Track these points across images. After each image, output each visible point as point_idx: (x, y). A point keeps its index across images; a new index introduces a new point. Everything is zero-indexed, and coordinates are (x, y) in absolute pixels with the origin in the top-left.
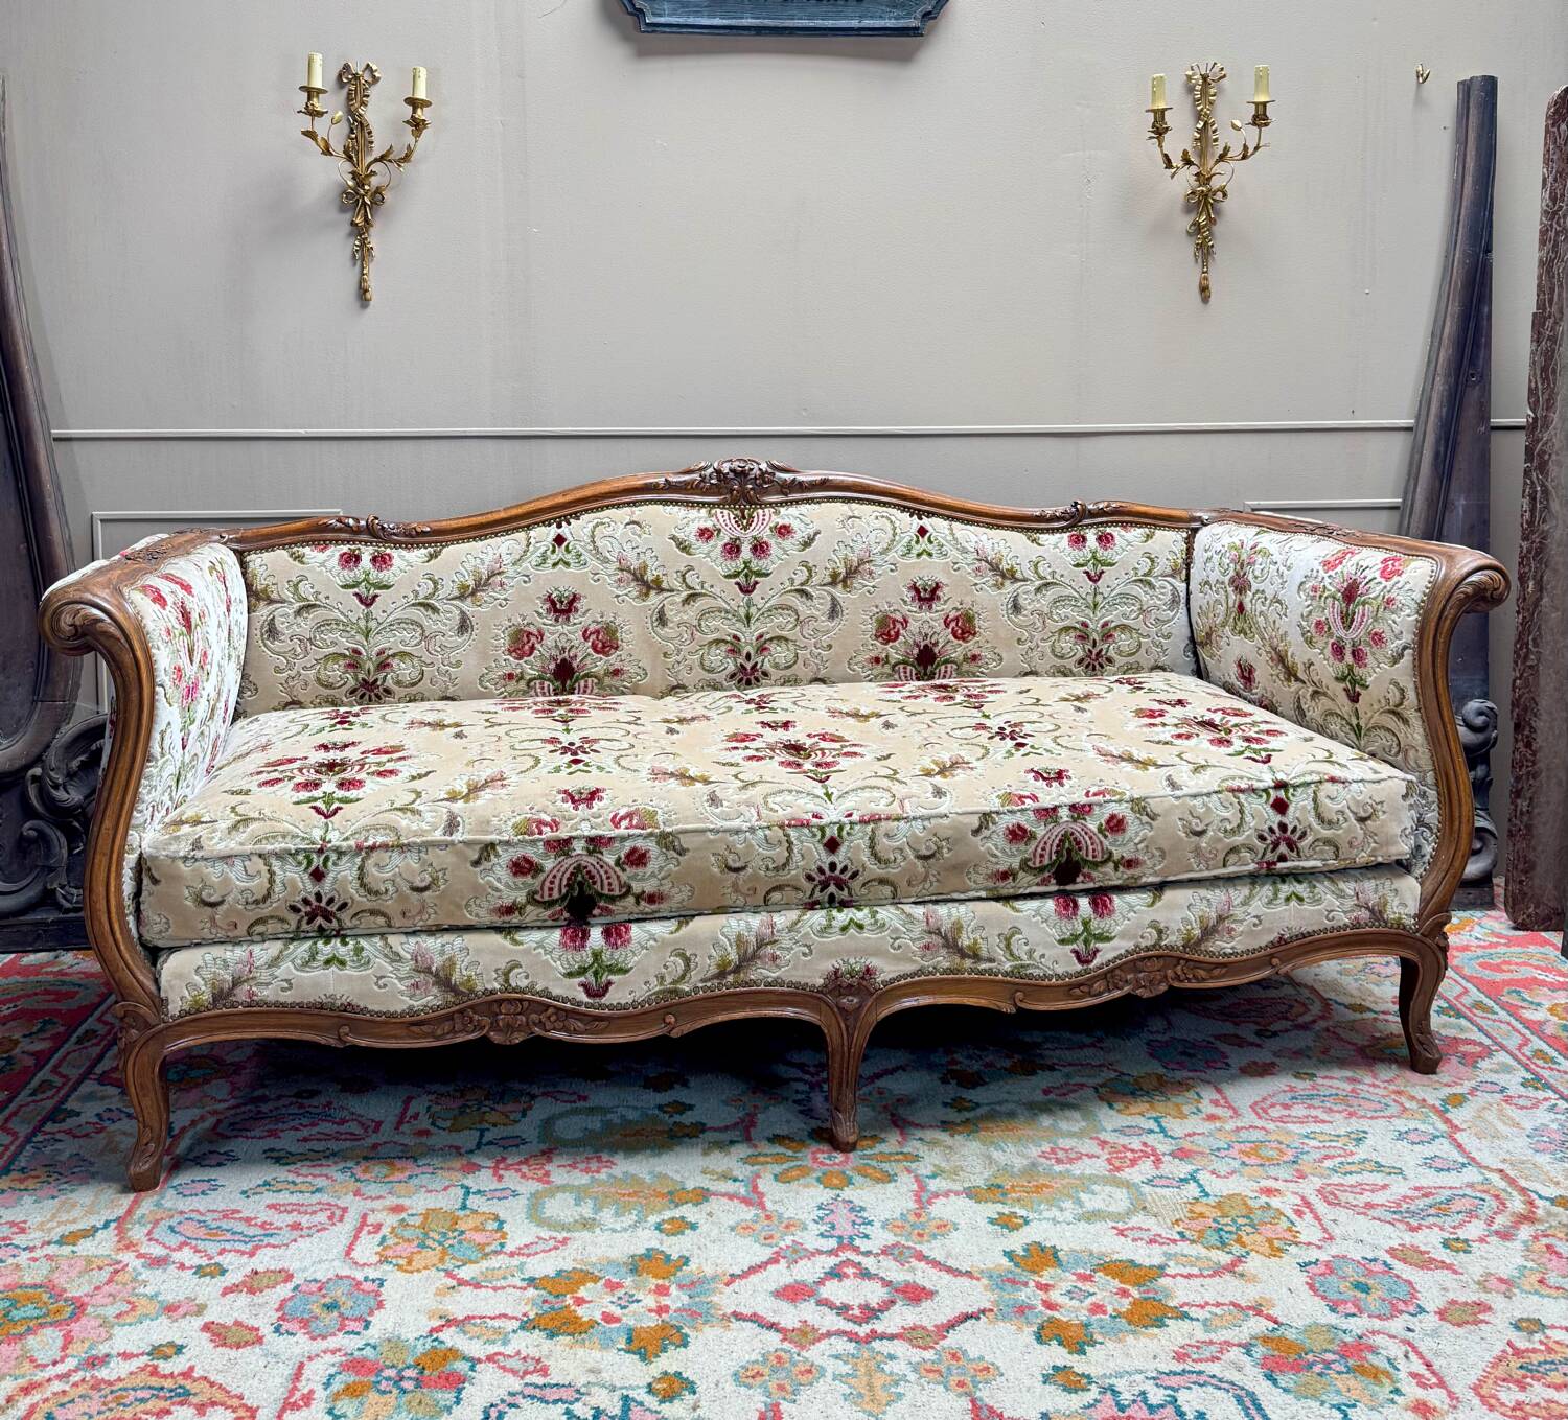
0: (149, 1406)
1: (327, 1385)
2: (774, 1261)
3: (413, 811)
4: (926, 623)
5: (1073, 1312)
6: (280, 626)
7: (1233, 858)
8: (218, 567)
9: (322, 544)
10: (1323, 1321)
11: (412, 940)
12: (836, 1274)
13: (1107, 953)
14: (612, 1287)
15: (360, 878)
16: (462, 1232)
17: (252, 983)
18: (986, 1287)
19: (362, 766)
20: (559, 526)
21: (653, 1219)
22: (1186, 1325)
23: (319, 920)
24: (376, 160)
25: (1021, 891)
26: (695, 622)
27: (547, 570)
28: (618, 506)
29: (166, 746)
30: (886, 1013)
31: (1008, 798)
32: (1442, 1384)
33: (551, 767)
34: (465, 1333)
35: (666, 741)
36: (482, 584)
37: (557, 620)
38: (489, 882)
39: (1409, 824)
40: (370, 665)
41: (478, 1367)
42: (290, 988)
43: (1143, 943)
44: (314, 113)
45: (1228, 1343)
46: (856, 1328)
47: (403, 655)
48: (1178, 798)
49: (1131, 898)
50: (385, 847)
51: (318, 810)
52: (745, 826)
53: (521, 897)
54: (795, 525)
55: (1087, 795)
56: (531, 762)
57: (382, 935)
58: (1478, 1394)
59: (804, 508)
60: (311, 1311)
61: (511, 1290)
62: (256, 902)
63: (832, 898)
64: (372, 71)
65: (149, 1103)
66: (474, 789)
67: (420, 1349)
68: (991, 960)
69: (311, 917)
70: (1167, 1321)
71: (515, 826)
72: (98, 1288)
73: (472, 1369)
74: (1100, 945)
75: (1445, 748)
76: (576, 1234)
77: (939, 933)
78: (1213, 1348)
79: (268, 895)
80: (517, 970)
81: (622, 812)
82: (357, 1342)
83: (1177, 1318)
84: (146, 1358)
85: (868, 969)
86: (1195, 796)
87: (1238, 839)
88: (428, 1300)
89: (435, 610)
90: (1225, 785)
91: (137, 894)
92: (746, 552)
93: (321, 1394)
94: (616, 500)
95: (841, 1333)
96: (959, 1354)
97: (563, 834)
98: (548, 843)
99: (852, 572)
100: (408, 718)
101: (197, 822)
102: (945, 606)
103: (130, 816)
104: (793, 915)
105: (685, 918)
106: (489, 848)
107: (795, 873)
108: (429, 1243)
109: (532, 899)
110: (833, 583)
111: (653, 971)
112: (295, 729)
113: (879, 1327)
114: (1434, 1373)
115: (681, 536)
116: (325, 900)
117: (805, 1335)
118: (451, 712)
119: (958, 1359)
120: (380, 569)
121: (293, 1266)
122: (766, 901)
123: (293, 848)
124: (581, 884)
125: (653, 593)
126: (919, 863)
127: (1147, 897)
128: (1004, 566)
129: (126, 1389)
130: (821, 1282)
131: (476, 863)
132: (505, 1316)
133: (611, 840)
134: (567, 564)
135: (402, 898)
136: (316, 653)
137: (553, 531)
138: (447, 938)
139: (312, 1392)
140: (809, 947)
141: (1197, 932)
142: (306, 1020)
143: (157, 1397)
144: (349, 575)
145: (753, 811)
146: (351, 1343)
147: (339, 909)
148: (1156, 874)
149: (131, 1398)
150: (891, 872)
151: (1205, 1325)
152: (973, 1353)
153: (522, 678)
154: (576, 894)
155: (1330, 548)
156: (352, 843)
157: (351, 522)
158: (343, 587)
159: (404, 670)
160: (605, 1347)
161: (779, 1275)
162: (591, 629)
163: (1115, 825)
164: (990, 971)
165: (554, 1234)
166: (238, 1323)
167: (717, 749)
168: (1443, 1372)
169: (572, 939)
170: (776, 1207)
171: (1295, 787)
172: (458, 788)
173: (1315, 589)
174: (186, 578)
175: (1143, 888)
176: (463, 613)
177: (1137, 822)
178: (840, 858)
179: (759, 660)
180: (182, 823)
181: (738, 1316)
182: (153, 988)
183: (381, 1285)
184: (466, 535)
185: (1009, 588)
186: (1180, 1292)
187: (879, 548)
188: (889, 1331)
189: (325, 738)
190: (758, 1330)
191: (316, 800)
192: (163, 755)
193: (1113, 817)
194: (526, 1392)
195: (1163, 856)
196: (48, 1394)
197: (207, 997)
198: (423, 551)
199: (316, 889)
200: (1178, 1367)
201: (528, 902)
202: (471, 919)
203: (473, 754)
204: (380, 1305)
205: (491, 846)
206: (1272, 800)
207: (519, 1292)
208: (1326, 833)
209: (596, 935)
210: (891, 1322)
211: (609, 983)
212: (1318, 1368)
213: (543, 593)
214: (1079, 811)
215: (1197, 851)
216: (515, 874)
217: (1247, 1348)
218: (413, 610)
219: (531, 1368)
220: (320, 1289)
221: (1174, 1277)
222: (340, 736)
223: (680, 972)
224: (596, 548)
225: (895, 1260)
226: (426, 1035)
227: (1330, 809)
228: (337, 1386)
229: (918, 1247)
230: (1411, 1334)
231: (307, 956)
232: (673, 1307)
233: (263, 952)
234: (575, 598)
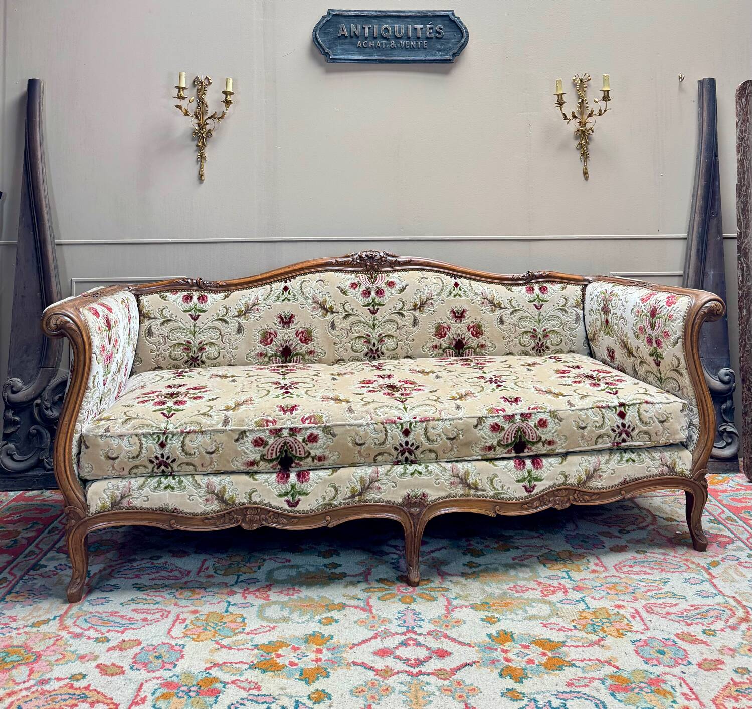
0: (67, 703)
1: (154, 694)
2: (375, 637)
3: (208, 415)
4: (458, 329)
5: (518, 663)
6: (154, 330)
7: (600, 440)
8: (126, 301)
9: (175, 291)
10: (641, 668)
11: (206, 478)
12: (404, 644)
13: (540, 487)
14: (295, 649)
15: (182, 447)
16: (225, 623)
17: (130, 498)
18: (476, 651)
19: (186, 395)
20: (286, 282)
21: (318, 618)
22: (573, 670)
23: (163, 467)
24: (209, 118)
25: (498, 456)
26: (349, 328)
27: (279, 303)
28: (313, 273)
29: (96, 383)
30: (433, 516)
31: (491, 410)
32: (697, 699)
33: (274, 395)
34: (222, 670)
35: (331, 384)
36: (248, 310)
37: (283, 327)
38: (243, 450)
39: (685, 425)
40: (195, 349)
41: (227, 686)
42: (148, 500)
43: (558, 483)
44: (181, 98)
45: (593, 678)
46: (411, 670)
47: (211, 344)
48: (573, 411)
49: (552, 460)
50: (194, 432)
51: (164, 414)
52: (365, 423)
53: (258, 458)
54: (397, 281)
55: (529, 409)
56: (265, 392)
57: (192, 476)
58: (715, 703)
59: (400, 274)
60: (149, 659)
61: (246, 650)
62: (134, 458)
63: (406, 459)
64: (208, 80)
65: (78, 559)
66: (238, 405)
67: (200, 678)
68: (484, 491)
69: (159, 466)
70: (564, 668)
71: (256, 423)
72: (48, 648)
73: (224, 687)
74: (536, 483)
75: (700, 387)
76: (280, 624)
77: (458, 477)
78: (586, 681)
79: (139, 455)
80: (255, 493)
81: (307, 416)
82: (170, 674)
83: (569, 666)
84: (68, 681)
85: (424, 495)
86: (581, 410)
87: (602, 431)
88: (205, 655)
89: (226, 322)
90: (595, 404)
91: (79, 454)
92: (373, 294)
93: (150, 698)
94: (313, 270)
95: (404, 672)
96: (461, 683)
97: (278, 426)
98: (271, 431)
99: (423, 304)
100: (210, 373)
101: (108, 419)
102: (467, 321)
103: (77, 416)
104: (388, 467)
105: (336, 469)
106: (243, 433)
107: (388, 446)
108: (208, 628)
109: (263, 458)
110: (414, 309)
111: (320, 495)
112: (157, 378)
113: (423, 669)
114: (694, 693)
115: (343, 287)
116: (165, 457)
117: (387, 673)
118: (230, 371)
119: (460, 685)
120: (202, 303)
121: (141, 638)
122: (375, 460)
123: (151, 432)
124: (286, 451)
125: (329, 314)
126: (448, 442)
127: (559, 460)
128: (496, 302)
129: (57, 695)
130: (397, 648)
131: (237, 440)
132: (242, 662)
133: (301, 429)
134: (289, 300)
135: (202, 457)
136: (170, 343)
137: (283, 284)
138: (223, 477)
139: (146, 697)
140: (395, 483)
141: (584, 477)
142: (155, 517)
143: (72, 699)
144: (187, 306)
145: (369, 416)
146: (166, 674)
147: (172, 462)
148: (563, 448)
149: (59, 699)
150: (434, 446)
151: (583, 670)
152: (468, 682)
153: (266, 355)
154: (283, 456)
155: (645, 292)
156: (179, 430)
157: (189, 281)
158: (184, 311)
159: (211, 351)
160: (289, 677)
161: (377, 644)
162: (300, 331)
163: (543, 423)
164: (483, 496)
165: (269, 624)
166: (113, 665)
167: (355, 386)
168: (698, 693)
169: (282, 478)
170: (378, 612)
171: (629, 406)
172: (230, 405)
173: (638, 312)
174: (110, 305)
175: (557, 455)
176: (239, 324)
177: (553, 422)
178: (410, 439)
179: (379, 346)
180: (101, 420)
181: (355, 664)
182: (83, 500)
183: (184, 647)
184: (242, 287)
185: (498, 312)
186: (572, 654)
187: (436, 293)
188: (428, 671)
189: (171, 382)
190: (364, 670)
191: (163, 410)
192: (94, 387)
193: (541, 420)
194: (249, 698)
195: (566, 439)
196: (20, 697)
197: (109, 504)
198: (222, 294)
199: (162, 452)
200: (568, 690)
201: (261, 460)
202: (234, 468)
203: (239, 389)
204: (182, 657)
205: (244, 432)
206: (618, 412)
207: (249, 652)
208: (644, 428)
209: (293, 477)
210: (429, 667)
211: (299, 500)
212: (636, 691)
213: (278, 314)
214: (525, 417)
215: (583, 437)
216: (255, 446)
217: (603, 681)
218: (216, 322)
219: (253, 687)
220: (154, 649)
221: (569, 647)
222: (178, 381)
223: (333, 495)
224: (303, 292)
225: (434, 638)
226: (211, 525)
227: (646, 417)
228: (158, 694)
229: (445, 632)
230: (683, 675)
231: (156, 485)
232: (324, 659)
233: (136, 483)
234: (292, 316)
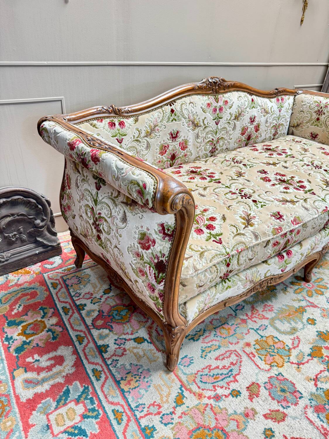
9: (99, 119)
20: (171, 106)
26: (205, 136)
27: (170, 123)
33: (253, 206)
36: (152, 131)
37: (173, 141)
54: (228, 100)
71: (272, 232)
92: (218, 111)
99: (239, 115)
102: (255, 123)
110: (235, 119)
115: (203, 106)
120: (123, 128)
125: (196, 128)
128: (266, 110)
134: (175, 120)
144: (113, 132)
153: (162, 162)
158: (112, 137)
162: (181, 143)
176: (148, 142)
185: (266, 116)
187: (245, 107)
213: (169, 132)
218: (134, 142)
224: (183, 113)
234: (178, 132)
